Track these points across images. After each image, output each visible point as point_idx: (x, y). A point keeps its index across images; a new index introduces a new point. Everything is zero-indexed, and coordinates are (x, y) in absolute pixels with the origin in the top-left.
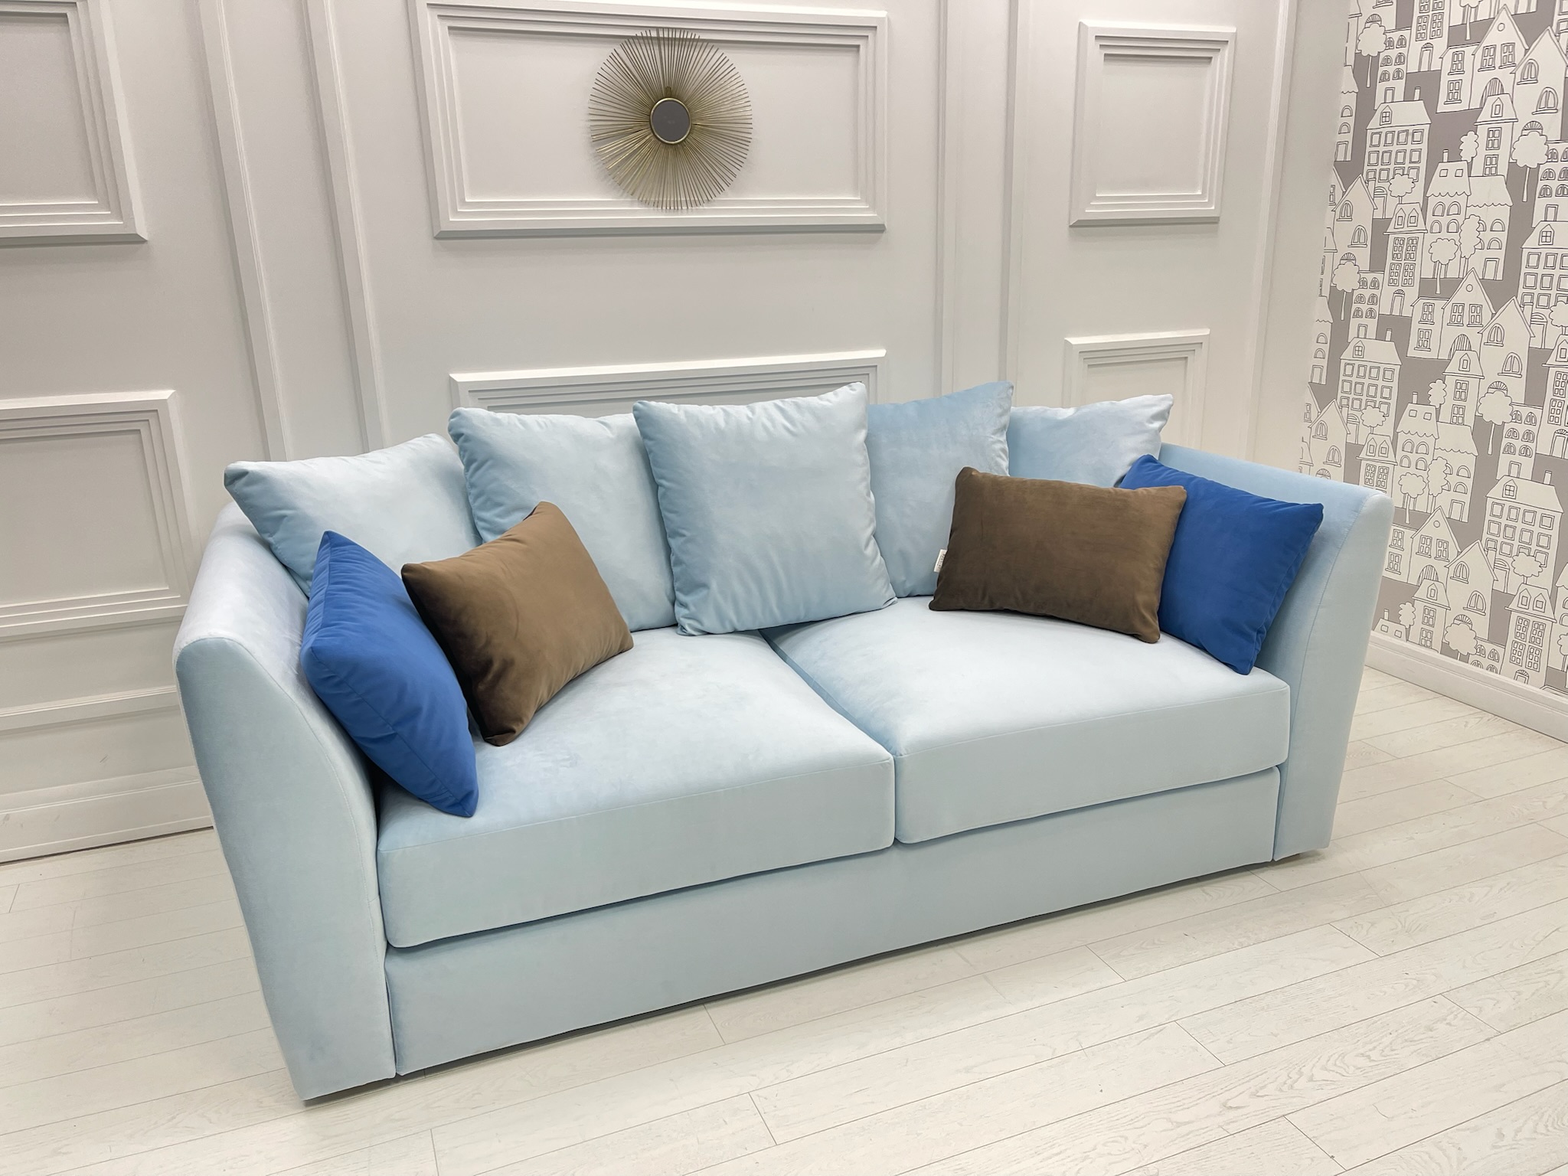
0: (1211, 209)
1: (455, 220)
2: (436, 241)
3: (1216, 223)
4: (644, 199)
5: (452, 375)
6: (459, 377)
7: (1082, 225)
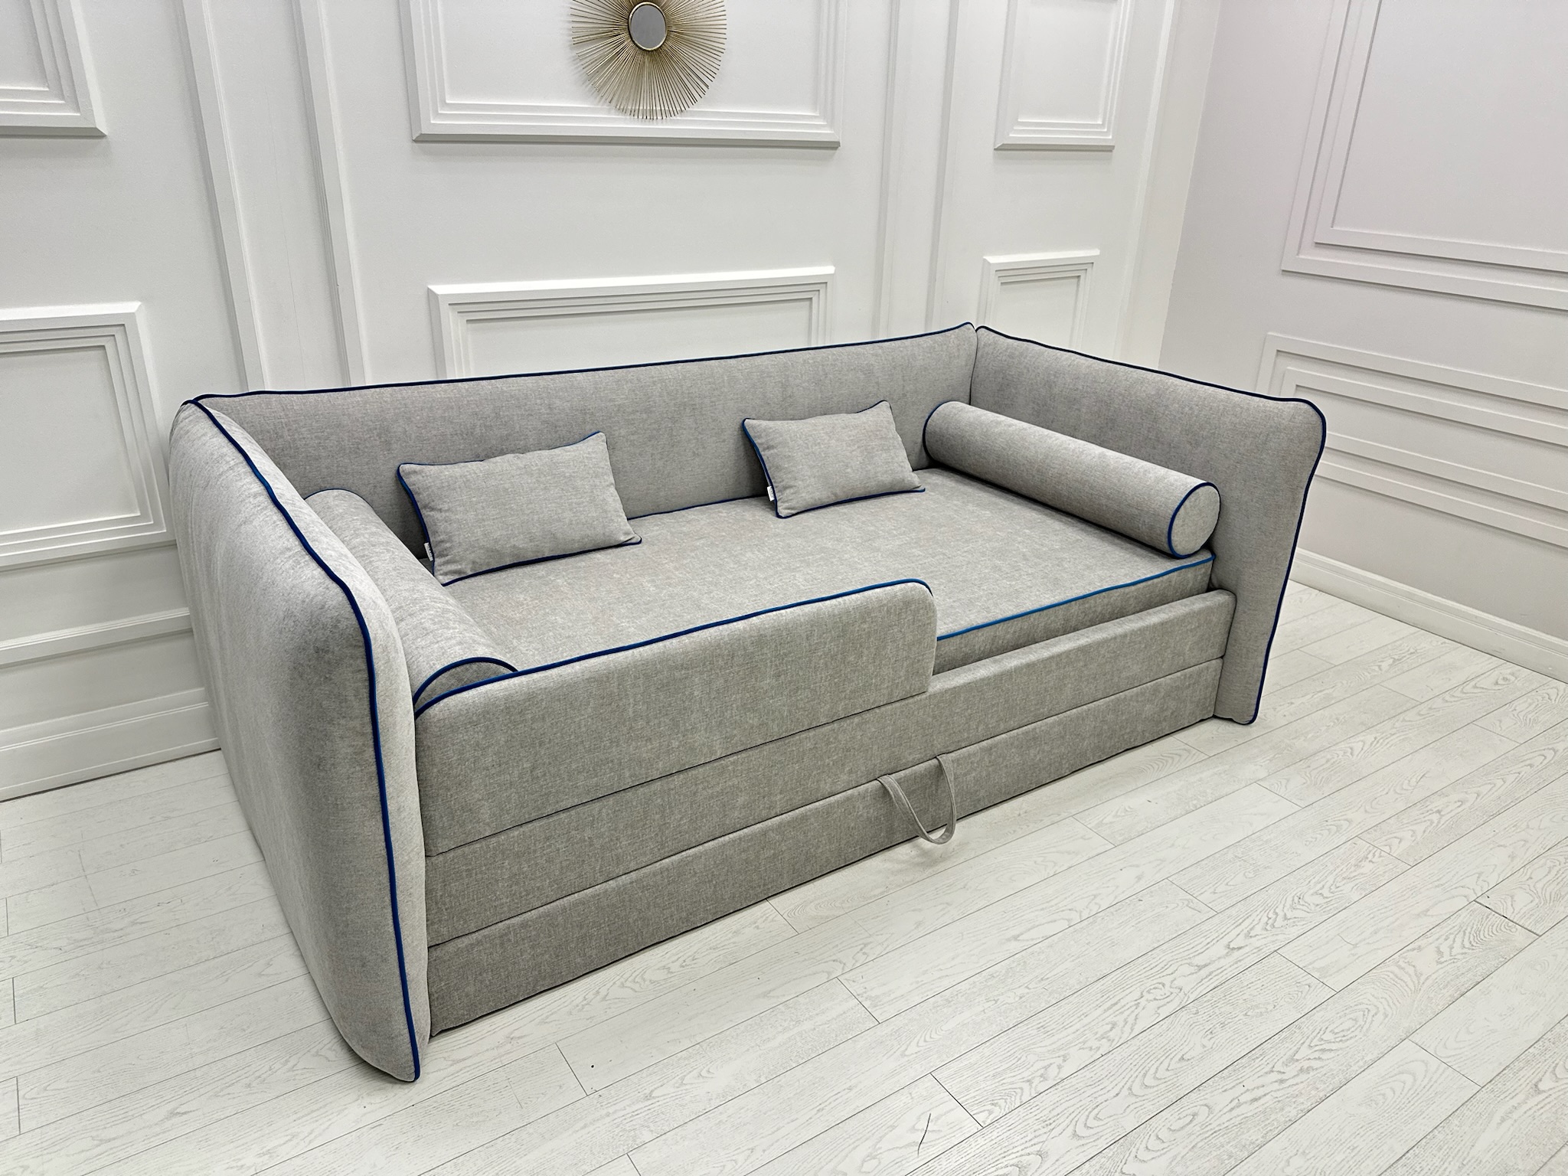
0: (1108, 138)
1: (437, 123)
2: (415, 144)
3: (1111, 151)
4: (622, 107)
5: (432, 287)
6: (440, 289)
7: (1005, 149)
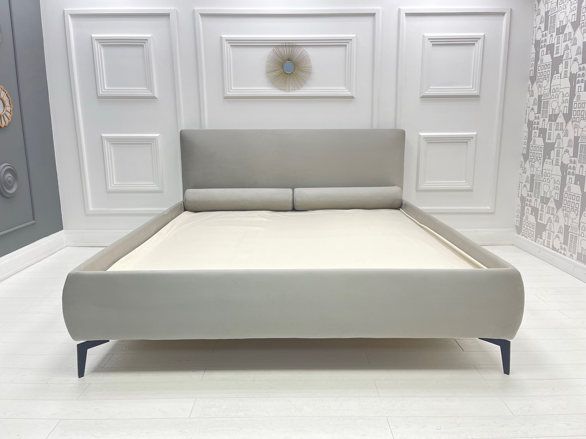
0: (476, 92)
1: (229, 94)
2: (224, 99)
4: (280, 88)
7: (423, 97)
